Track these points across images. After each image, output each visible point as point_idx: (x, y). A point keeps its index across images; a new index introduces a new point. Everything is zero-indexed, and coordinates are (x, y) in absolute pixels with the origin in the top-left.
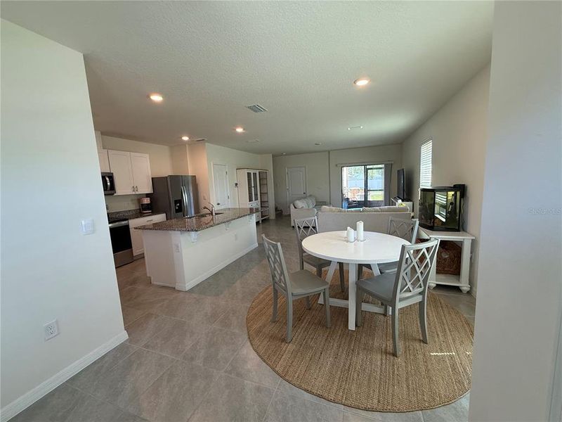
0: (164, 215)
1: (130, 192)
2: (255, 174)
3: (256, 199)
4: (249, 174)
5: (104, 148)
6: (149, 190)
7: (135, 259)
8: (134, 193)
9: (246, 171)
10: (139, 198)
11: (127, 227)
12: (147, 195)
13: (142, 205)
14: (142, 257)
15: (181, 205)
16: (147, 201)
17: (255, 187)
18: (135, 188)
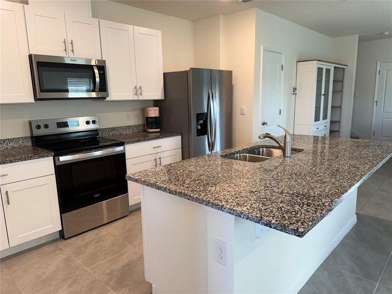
0: (179, 137)
1: (130, 96)
2: (328, 71)
3: (325, 117)
4: (320, 70)
5: (93, 17)
6: (158, 94)
7: (130, 210)
8: (136, 98)
9: (316, 65)
10: (144, 105)
11: (122, 157)
12: (156, 103)
13: (147, 118)
14: (138, 209)
15: (205, 122)
16: (154, 112)
17: (326, 95)
18: (138, 90)
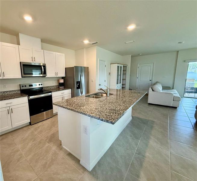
0: (70, 90)
1: (54, 76)
2: (121, 67)
3: (120, 83)
4: (118, 67)
5: (42, 49)
6: (63, 75)
7: (54, 115)
8: (56, 76)
9: (117, 65)
10: (58, 79)
11: (51, 96)
12: (63, 78)
13: (59, 83)
14: (56, 114)
15: (80, 84)
16: (62, 81)
17: (120, 75)
18: (56, 74)
